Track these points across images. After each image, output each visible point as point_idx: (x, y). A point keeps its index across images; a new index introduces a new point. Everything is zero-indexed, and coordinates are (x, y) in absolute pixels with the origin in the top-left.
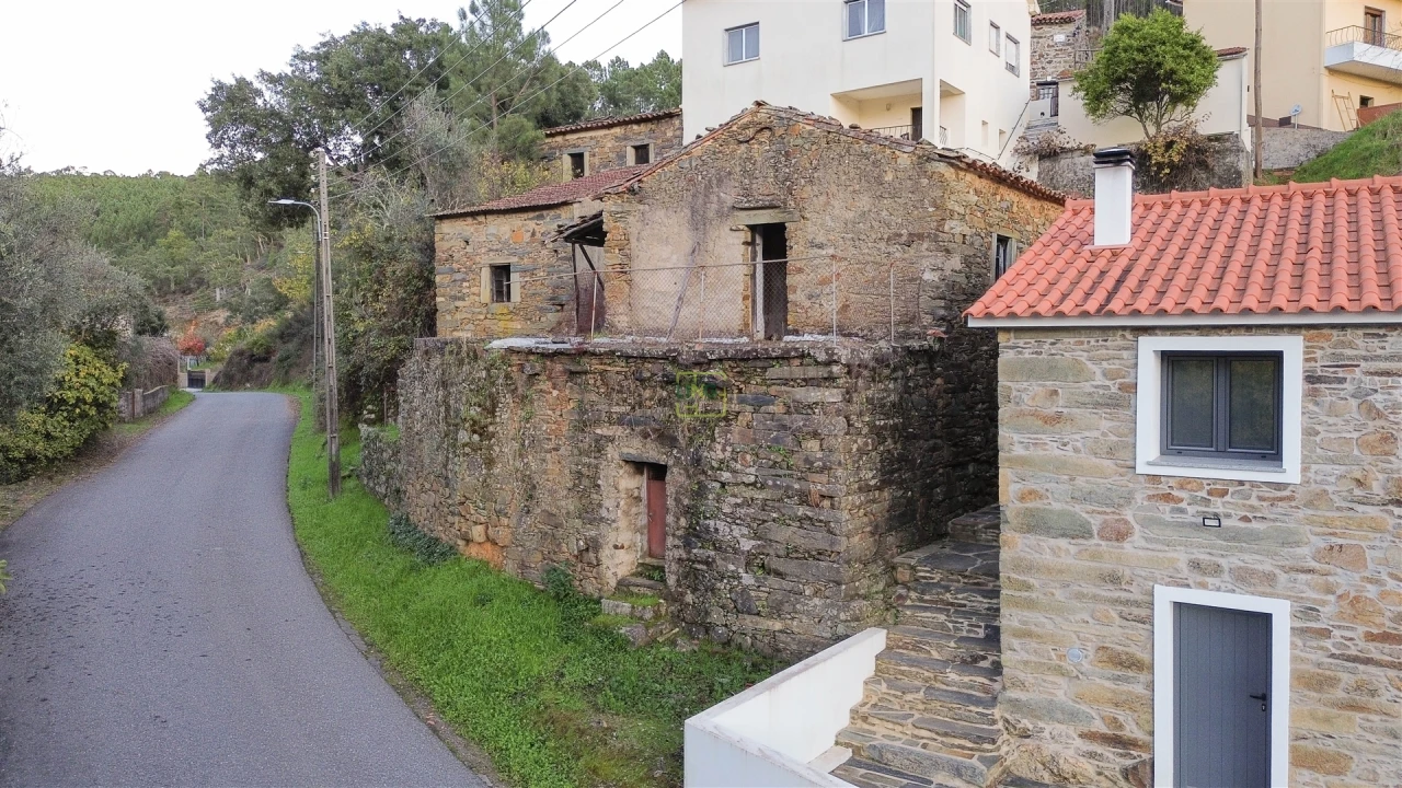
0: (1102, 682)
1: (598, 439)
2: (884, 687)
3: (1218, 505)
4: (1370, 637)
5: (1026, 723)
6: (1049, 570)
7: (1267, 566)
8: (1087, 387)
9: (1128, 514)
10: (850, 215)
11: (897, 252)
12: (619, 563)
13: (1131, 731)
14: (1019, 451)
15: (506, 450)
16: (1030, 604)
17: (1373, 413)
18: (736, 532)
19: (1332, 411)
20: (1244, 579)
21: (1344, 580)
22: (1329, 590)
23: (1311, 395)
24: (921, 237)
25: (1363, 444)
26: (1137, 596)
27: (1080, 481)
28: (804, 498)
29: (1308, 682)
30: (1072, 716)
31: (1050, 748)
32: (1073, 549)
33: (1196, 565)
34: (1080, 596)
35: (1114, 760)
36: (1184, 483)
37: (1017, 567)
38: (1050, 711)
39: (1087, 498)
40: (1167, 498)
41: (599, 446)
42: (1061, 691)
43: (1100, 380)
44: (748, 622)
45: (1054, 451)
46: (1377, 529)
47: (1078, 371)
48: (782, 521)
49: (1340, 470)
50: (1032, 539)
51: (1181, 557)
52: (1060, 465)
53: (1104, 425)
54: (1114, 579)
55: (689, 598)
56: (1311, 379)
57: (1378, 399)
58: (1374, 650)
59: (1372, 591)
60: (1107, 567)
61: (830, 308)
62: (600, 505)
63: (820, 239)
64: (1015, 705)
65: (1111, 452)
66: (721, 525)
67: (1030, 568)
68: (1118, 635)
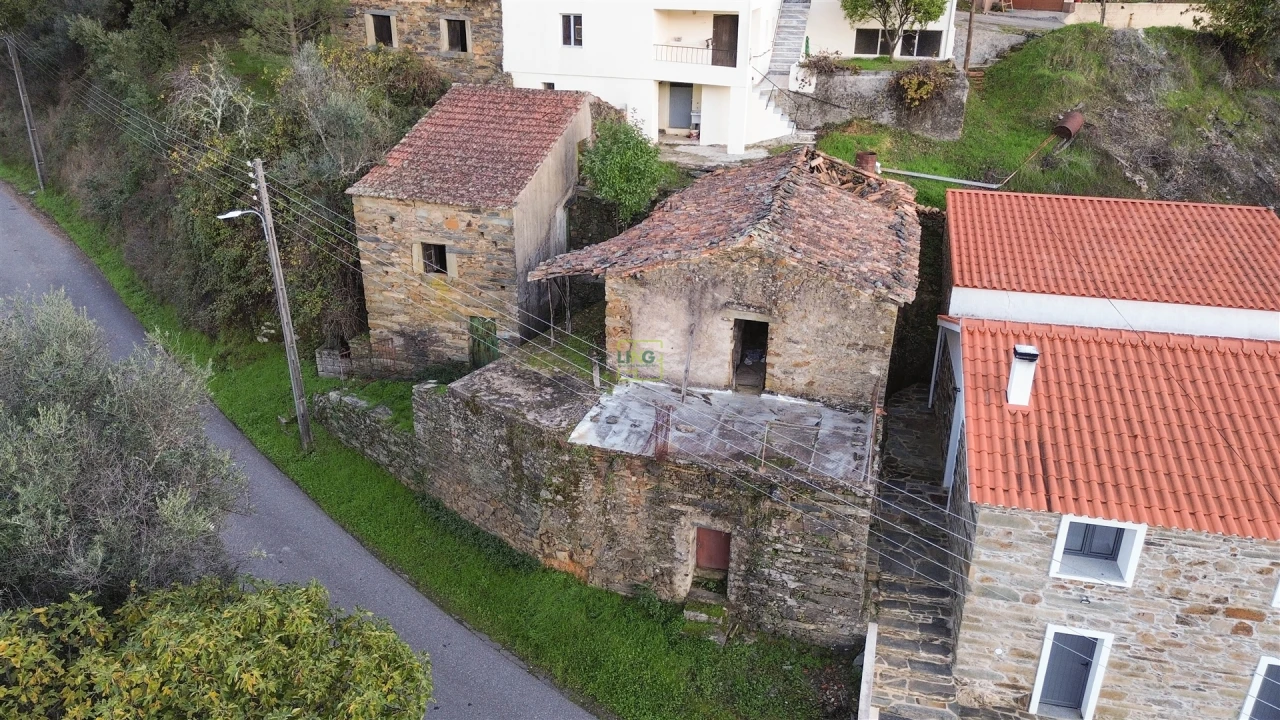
0: (1012, 663)
1: (672, 512)
2: (886, 665)
3: (1088, 592)
4: (1148, 650)
5: (966, 680)
6: (992, 614)
7: (1106, 619)
8: (1028, 532)
9: (1040, 593)
10: (820, 325)
11: (854, 354)
12: (683, 585)
13: (1022, 682)
14: (983, 558)
15: (589, 509)
16: (978, 629)
17: (1174, 561)
18: (785, 577)
19: (1154, 557)
20: (1094, 624)
21: (1142, 626)
22: (1134, 630)
23: (1146, 550)
24: (872, 348)
25: (1165, 573)
26: (1037, 626)
27: (1017, 575)
28: (841, 565)
29: (1113, 665)
30: (992, 677)
31: (978, 691)
32: (1006, 605)
33: (1071, 617)
34: (1007, 627)
35: (1010, 694)
36: (1071, 582)
37: (974, 611)
38: (981, 675)
39: (1020, 583)
40: (1063, 587)
41: (675, 516)
42: (987, 666)
43: (1036, 530)
44: (791, 624)
45: (1006, 561)
46: (1162, 606)
47: (1025, 524)
48: (819, 574)
49: (1150, 582)
50: (983, 599)
51: (1064, 613)
52: (1007, 567)
53: (1036, 551)
54: (1027, 620)
55: (746, 608)
56: (1148, 543)
57: (1177, 556)
58: (1148, 655)
59: (1153, 632)
60: (1025, 614)
61: (800, 381)
62: (673, 550)
63: (797, 337)
64: (962, 672)
65: (1037, 564)
66: (773, 572)
67: (981, 612)
68: (1023, 644)
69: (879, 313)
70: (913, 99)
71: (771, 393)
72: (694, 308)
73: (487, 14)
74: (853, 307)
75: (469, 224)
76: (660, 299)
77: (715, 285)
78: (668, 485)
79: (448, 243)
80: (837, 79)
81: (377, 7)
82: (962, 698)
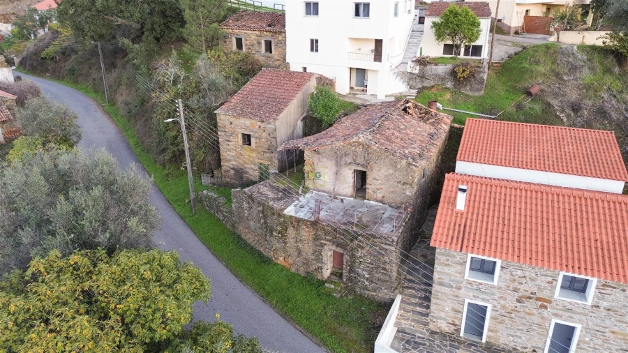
0: (452, 314)
1: (321, 243)
2: (403, 311)
3: (480, 286)
4: (505, 312)
5: (435, 320)
6: (443, 293)
7: (488, 298)
8: (456, 260)
9: (462, 285)
10: (386, 173)
11: (400, 186)
12: (327, 273)
13: (457, 323)
14: (439, 270)
15: (291, 241)
16: (438, 299)
17: (512, 275)
18: (364, 273)
19: (505, 273)
20: (483, 300)
21: (502, 302)
22: (499, 303)
23: (501, 270)
24: (407, 184)
25: (510, 280)
26: (461, 300)
27: (452, 278)
28: (384, 269)
29: (493, 318)
30: (445, 319)
31: (439, 325)
32: (449, 290)
33: (474, 296)
34: (449, 299)
35: (452, 328)
36: (474, 282)
37: (436, 291)
38: (440, 318)
39: (454, 281)
40: (470, 283)
41: (322, 245)
42: (443, 315)
43: (458, 259)
44: (367, 292)
45: (447, 271)
46: (510, 294)
47: (454, 257)
48: (377, 272)
49: (504, 284)
50: (440, 287)
51: (471, 294)
52: (448, 274)
53: (459, 268)
54: (457, 297)
55: (350, 284)
56: (502, 267)
57: (514, 273)
58: (505, 314)
59: (507, 305)
60: (456, 294)
61: (379, 196)
62: (322, 259)
63: (377, 178)
64: (433, 316)
65: (459, 273)
66: (360, 271)
67: (439, 292)
68: (456, 306)
69: (409, 170)
70: (460, 77)
71: (368, 200)
72: (338, 164)
73: (280, 38)
74: (399, 167)
75: (260, 127)
76: (325, 160)
77: (346, 155)
78: (320, 233)
79: (251, 134)
80: (428, 67)
81: (237, 35)
82: (432, 327)
